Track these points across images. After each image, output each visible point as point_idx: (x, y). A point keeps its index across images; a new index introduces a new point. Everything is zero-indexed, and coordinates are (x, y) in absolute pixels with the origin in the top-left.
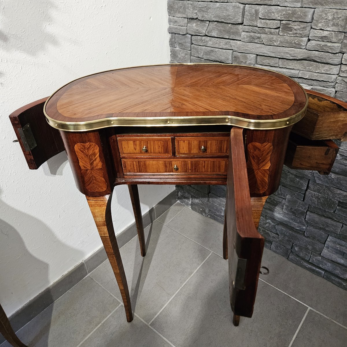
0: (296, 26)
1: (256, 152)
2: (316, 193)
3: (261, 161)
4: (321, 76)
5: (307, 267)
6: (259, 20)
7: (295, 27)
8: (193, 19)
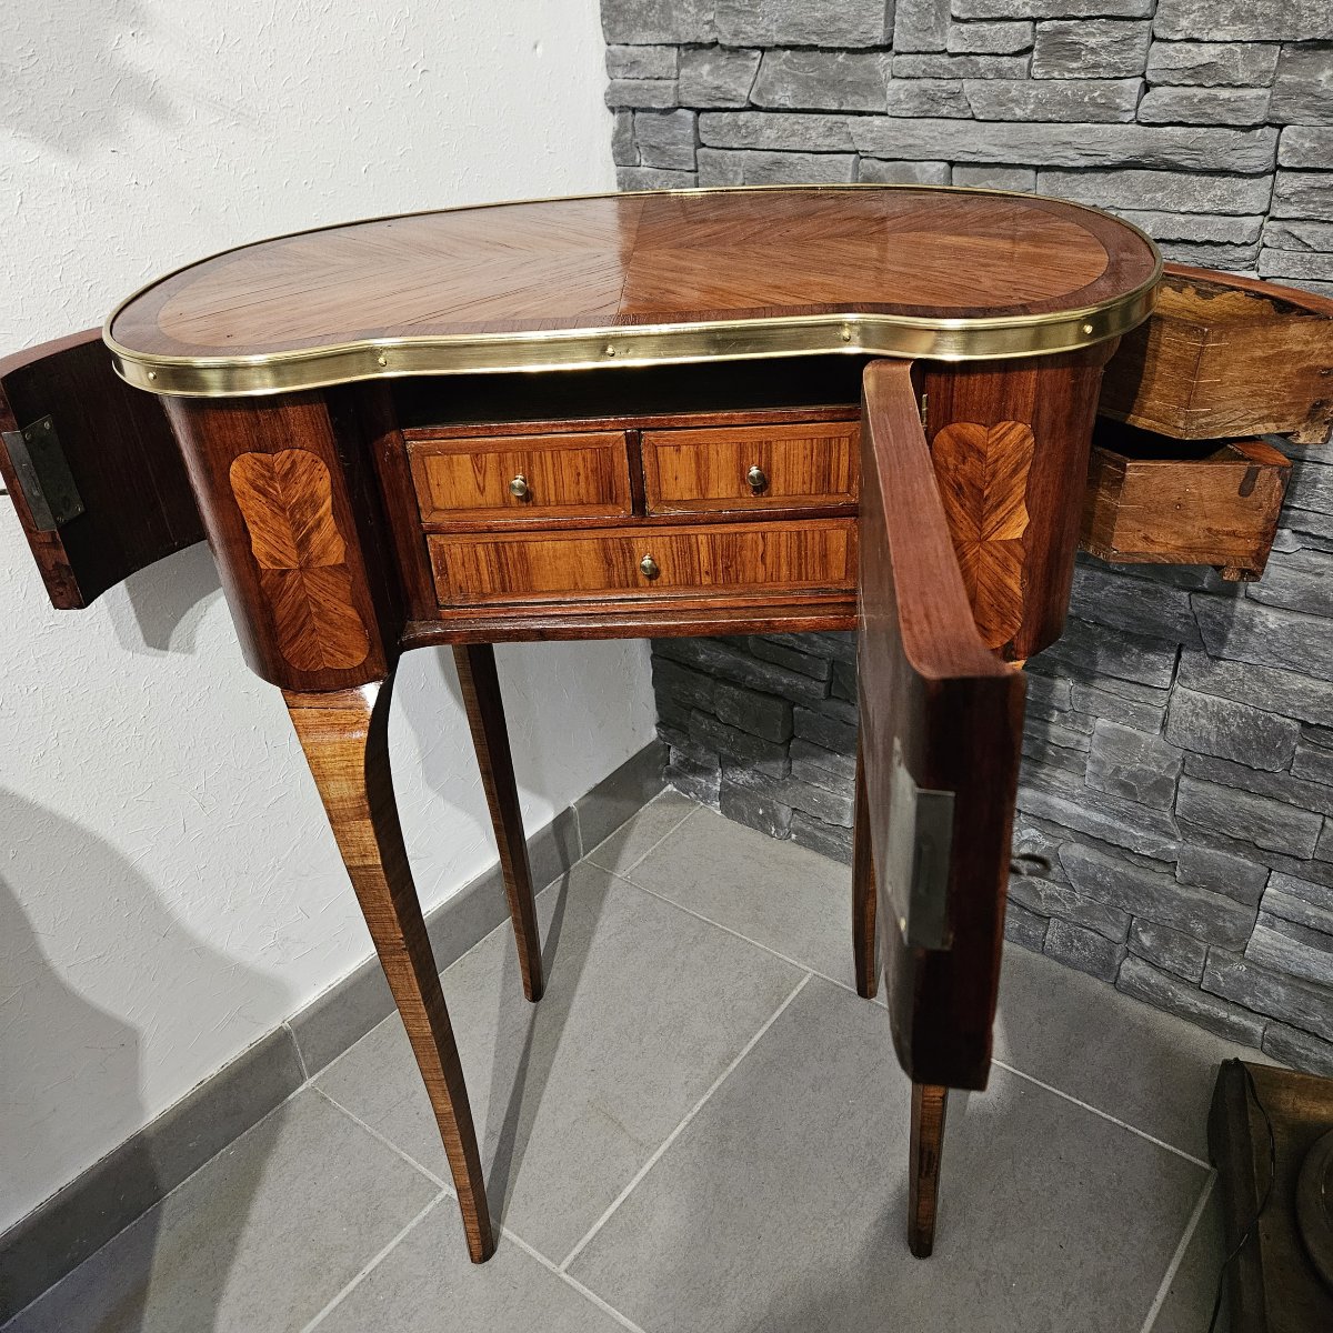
0: (1094, 35)
1: (967, 468)
2: (1208, 698)
3: (990, 503)
4: (1199, 223)
5: (1193, 1009)
6: (953, 28)
7: (1092, 42)
8: (698, 46)
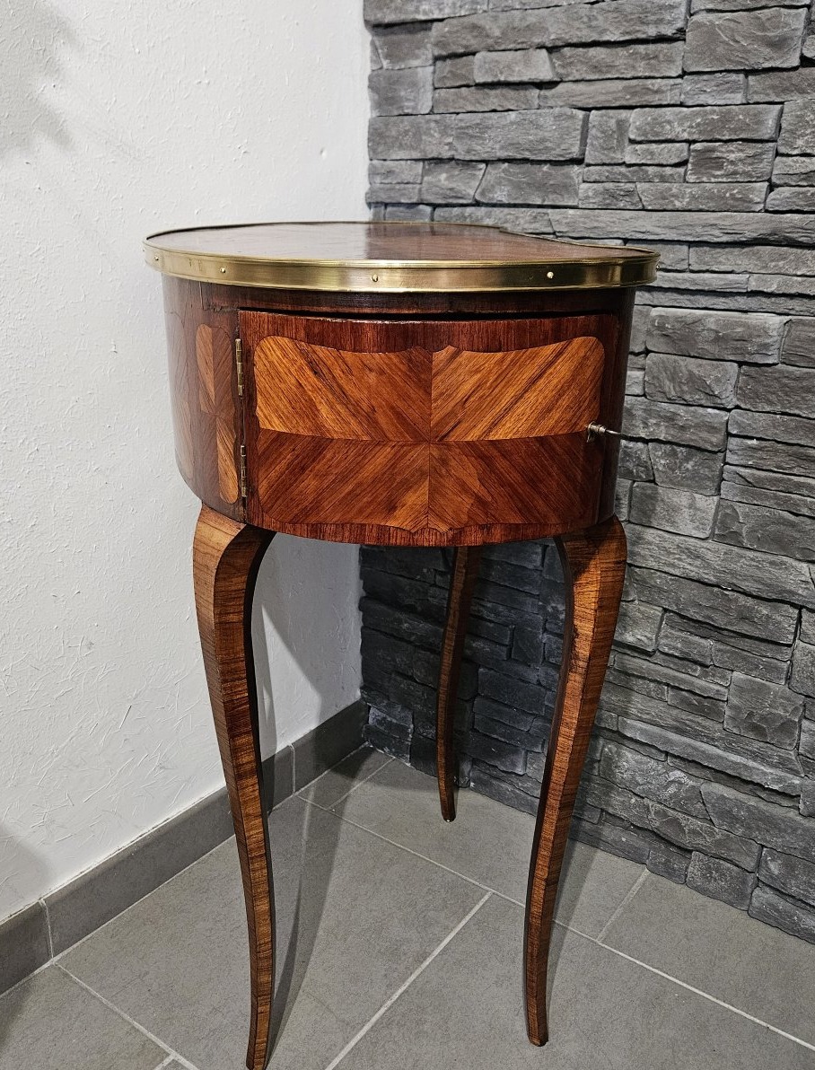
0: (733, 152)
6: (629, 148)
7: (732, 157)
8: (438, 161)
